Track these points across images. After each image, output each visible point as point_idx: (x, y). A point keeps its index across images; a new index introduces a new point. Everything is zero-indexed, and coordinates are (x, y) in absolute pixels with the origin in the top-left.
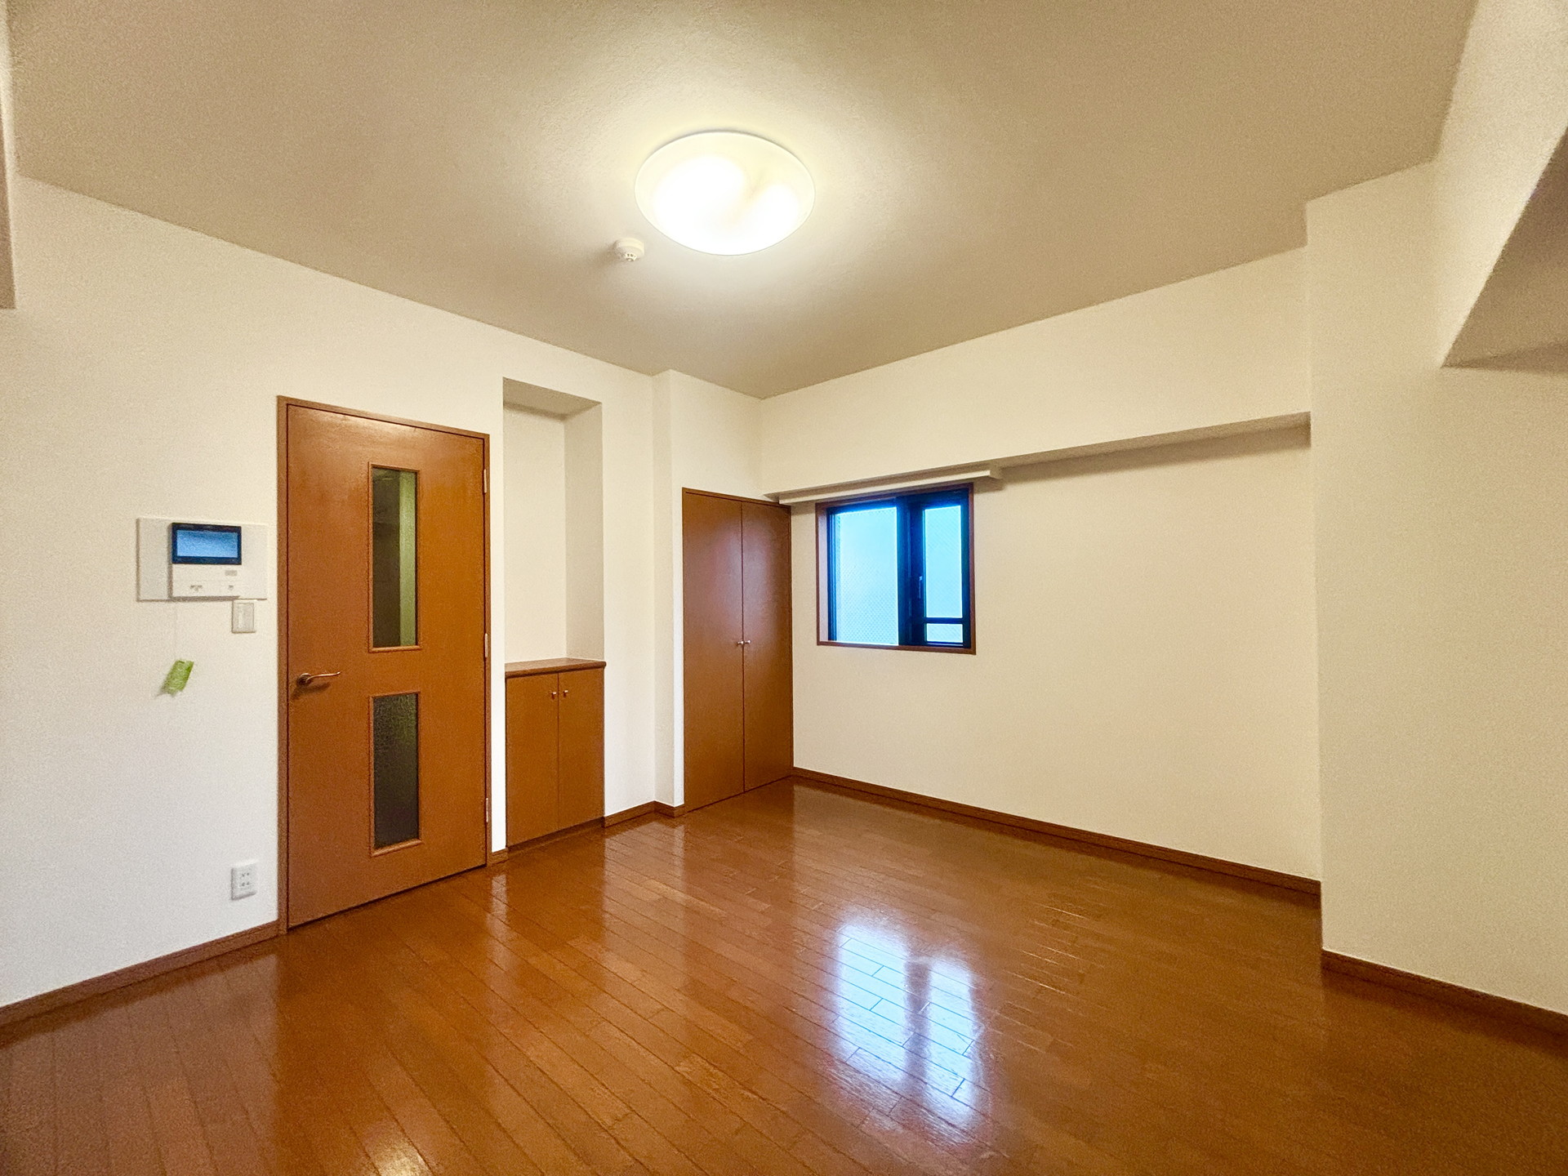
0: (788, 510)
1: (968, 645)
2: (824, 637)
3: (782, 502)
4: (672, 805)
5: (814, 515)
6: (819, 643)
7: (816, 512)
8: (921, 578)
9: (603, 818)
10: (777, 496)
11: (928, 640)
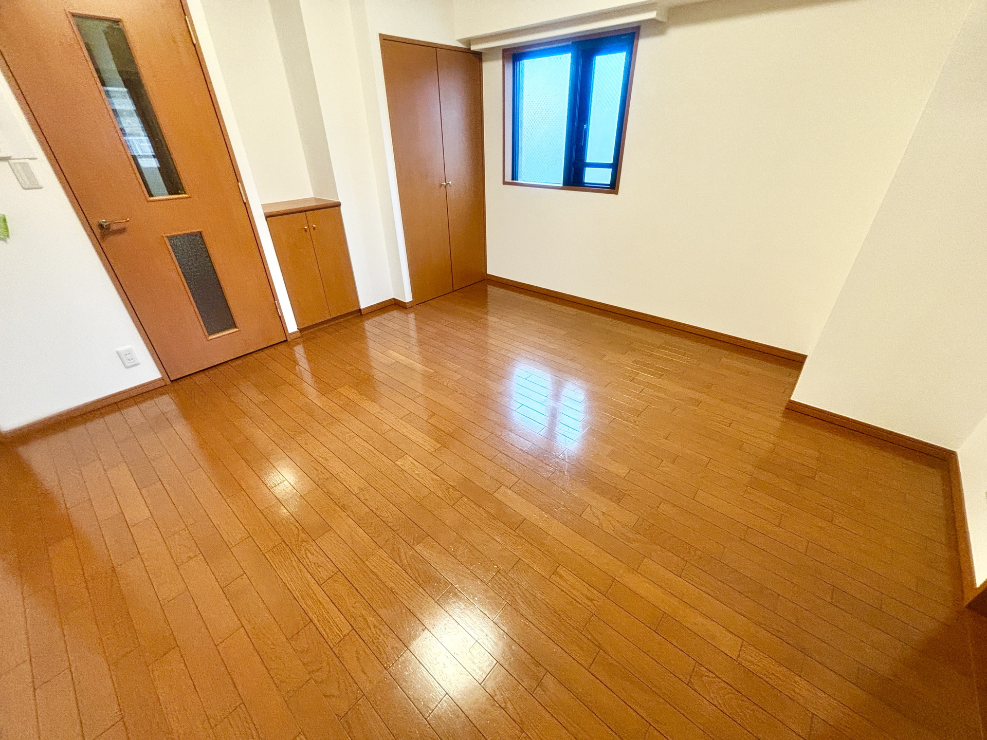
0: (478, 56)
1: (613, 187)
2: (508, 178)
3: (473, 48)
4: (404, 301)
5: (501, 62)
6: (505, 183)
7: (504, 58)
8: (585, 126)
9: (360, 310)
10: (469, 41)
11: (586, 181)
